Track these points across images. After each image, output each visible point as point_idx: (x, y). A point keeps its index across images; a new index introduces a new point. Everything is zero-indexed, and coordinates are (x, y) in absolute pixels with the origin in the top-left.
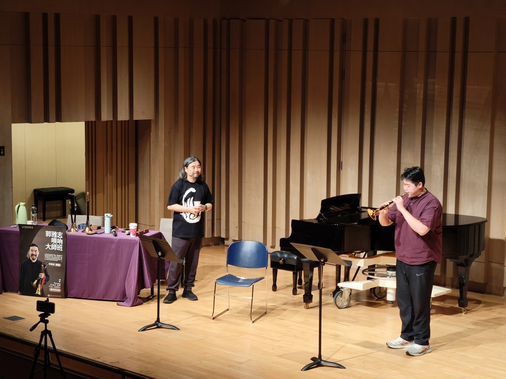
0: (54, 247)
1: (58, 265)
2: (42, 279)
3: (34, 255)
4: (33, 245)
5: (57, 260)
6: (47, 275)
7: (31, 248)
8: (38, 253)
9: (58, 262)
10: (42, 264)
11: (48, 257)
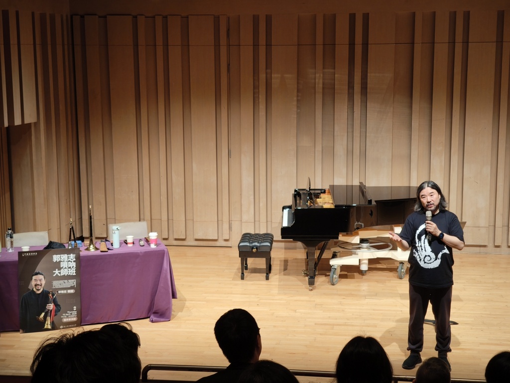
0: (64, 272)
1: (72, 291)
2: (51, 311)
3: (38, 285)
4: (37, 274)
5: (69, 286)
6: (56, 305)
7: (34, 277)
8: (43, 282)
9: (71, 288)
10: (49, 293)
11: (56, 284)
